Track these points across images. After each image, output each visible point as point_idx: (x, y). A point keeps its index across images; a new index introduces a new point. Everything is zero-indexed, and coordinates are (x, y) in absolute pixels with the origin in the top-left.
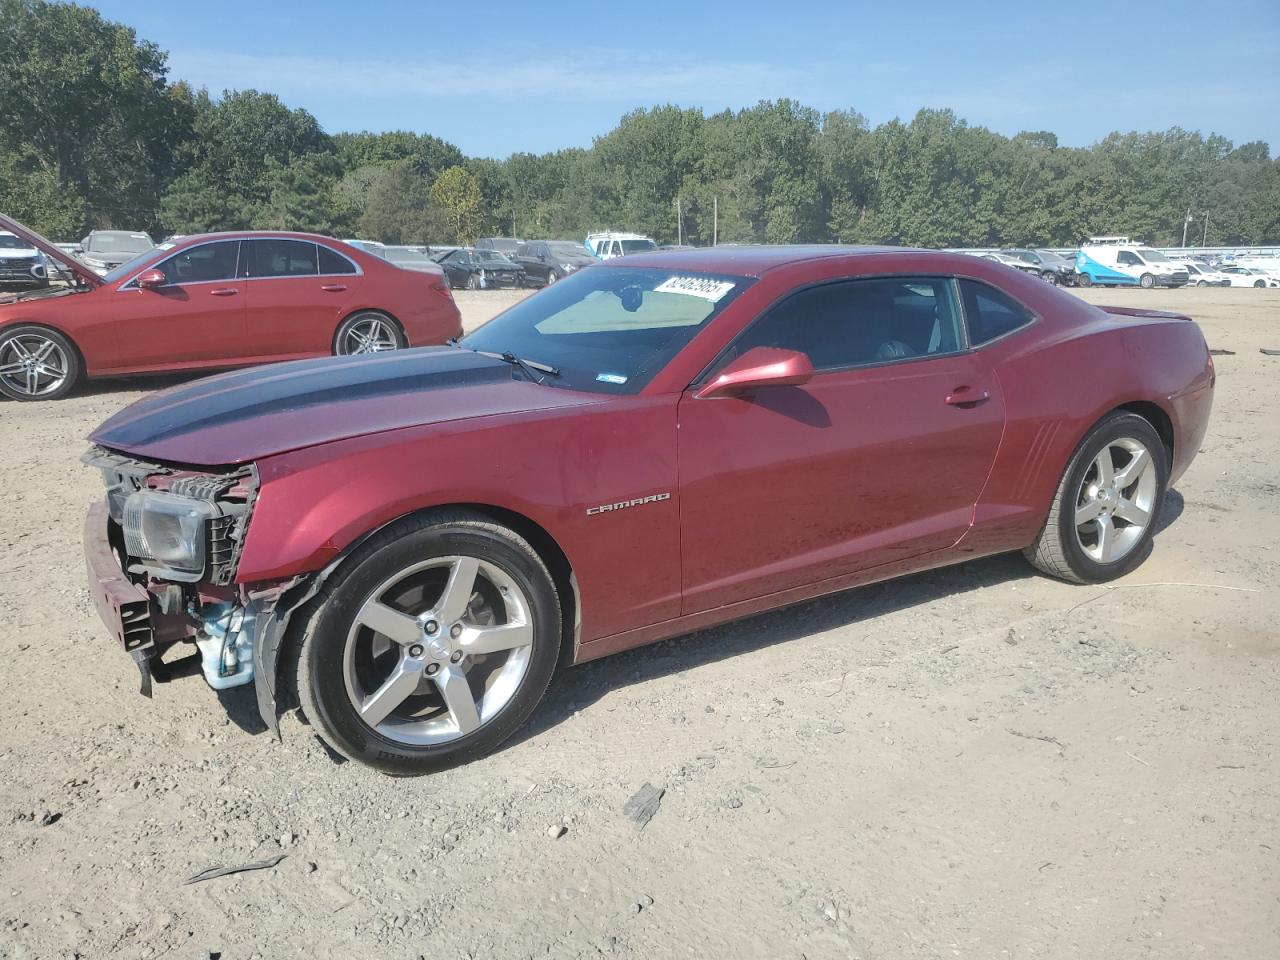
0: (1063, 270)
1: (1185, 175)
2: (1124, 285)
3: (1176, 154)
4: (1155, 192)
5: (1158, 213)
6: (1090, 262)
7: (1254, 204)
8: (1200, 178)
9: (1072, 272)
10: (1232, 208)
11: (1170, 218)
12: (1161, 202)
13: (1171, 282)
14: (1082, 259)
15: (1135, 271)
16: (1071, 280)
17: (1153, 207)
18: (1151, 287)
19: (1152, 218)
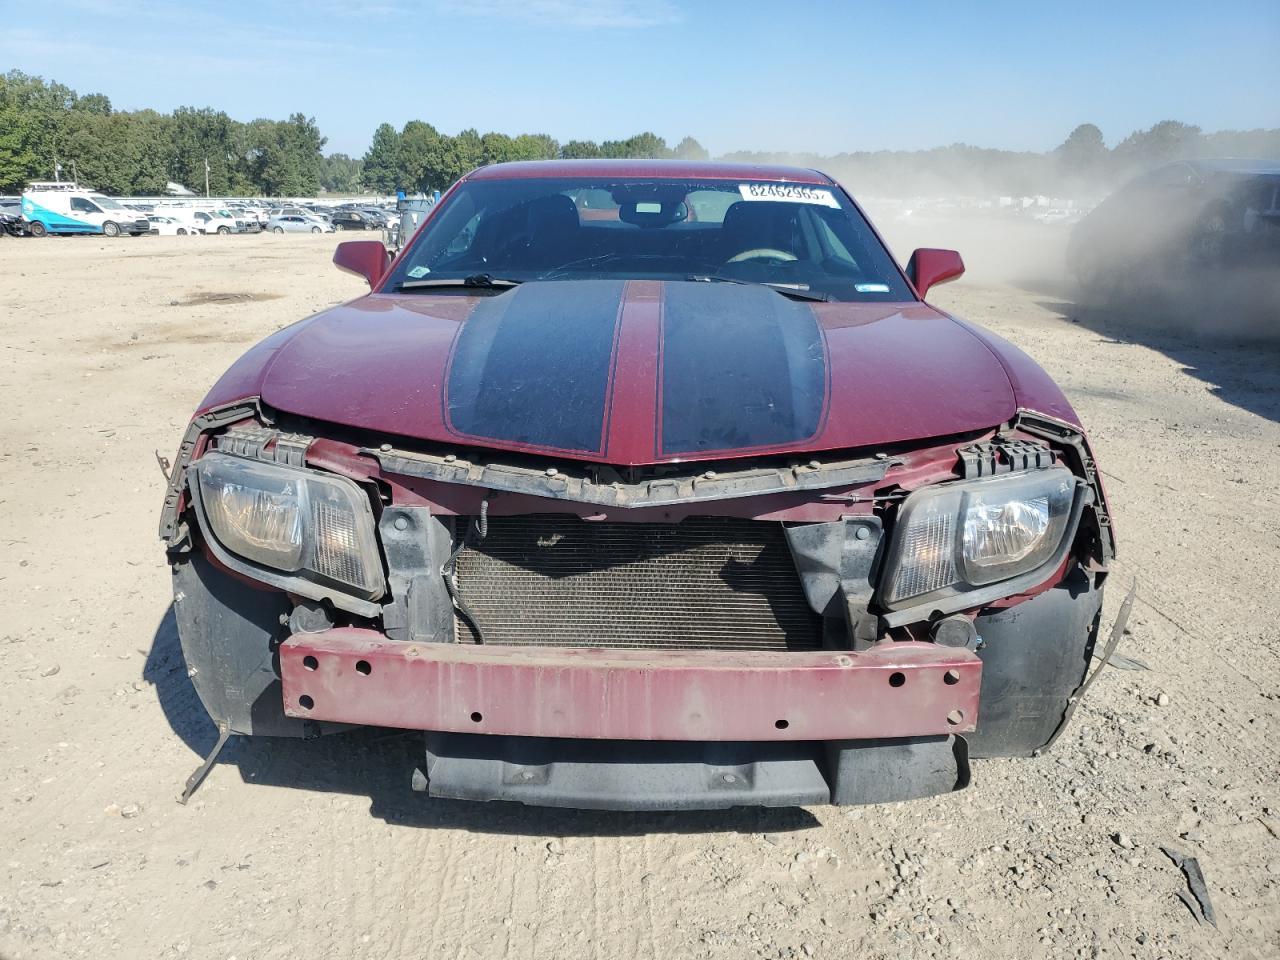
0: (6, 218)
1: (40, 122)
2: (82, 234)
3: (24, 99)
4: (13, 137)
5: (24, 160)
6: (39, 210)
7: (116, 156)
8: (54, 126)
9: (19, 220)
10: (96, 158)
11: (37, 165)
12: (23, 148)
13: (135, 230)
14: (27, 206)
15: (94, 220)
16: (19, 229)
17: (15, 153)
18: (116, 235)
19: (18, 164)
